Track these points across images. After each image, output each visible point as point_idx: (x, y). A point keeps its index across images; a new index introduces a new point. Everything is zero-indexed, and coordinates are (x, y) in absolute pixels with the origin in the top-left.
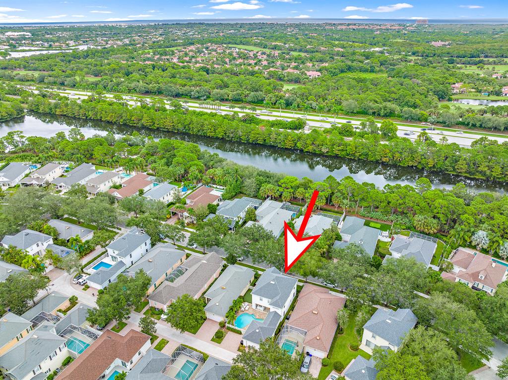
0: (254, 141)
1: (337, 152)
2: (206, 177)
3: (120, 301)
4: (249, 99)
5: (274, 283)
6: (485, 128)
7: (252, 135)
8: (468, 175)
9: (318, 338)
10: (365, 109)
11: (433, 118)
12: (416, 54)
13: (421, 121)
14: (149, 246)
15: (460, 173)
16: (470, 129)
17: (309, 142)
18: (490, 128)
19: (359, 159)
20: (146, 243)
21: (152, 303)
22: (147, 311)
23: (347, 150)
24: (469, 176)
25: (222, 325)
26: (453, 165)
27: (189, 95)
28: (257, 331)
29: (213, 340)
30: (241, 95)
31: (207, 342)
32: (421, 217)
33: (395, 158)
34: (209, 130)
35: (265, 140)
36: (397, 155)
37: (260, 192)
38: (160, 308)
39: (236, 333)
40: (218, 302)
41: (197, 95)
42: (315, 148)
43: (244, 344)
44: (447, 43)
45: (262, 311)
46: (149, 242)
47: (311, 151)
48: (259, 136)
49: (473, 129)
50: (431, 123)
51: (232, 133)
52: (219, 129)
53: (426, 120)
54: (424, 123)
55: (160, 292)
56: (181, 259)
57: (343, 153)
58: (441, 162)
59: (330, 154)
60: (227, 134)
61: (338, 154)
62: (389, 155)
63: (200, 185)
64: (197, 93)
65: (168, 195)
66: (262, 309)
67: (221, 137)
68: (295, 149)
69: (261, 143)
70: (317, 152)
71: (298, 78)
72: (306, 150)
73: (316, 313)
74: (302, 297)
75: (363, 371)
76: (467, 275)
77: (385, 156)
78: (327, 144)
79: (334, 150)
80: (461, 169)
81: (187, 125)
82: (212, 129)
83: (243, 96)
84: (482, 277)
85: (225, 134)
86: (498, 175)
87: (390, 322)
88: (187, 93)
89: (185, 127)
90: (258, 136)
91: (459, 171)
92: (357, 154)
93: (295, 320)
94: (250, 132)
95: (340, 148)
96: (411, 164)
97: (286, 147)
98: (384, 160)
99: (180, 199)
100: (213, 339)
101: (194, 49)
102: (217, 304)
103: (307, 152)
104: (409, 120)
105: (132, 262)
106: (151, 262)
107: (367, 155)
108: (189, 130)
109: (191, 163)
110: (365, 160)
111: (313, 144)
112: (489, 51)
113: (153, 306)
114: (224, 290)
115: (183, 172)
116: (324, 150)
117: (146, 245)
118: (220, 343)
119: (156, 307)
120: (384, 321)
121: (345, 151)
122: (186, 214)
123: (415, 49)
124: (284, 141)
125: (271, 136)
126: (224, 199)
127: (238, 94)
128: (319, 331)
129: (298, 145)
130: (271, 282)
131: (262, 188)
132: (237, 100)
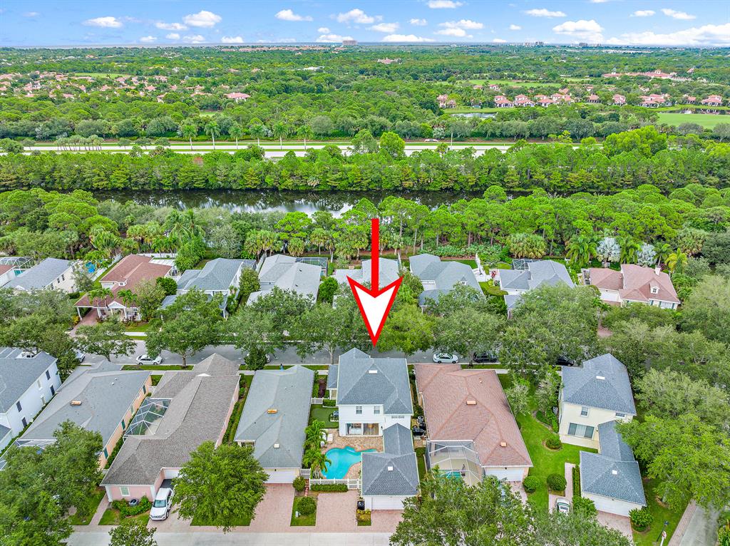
0: (187, 184)
1: (333, 184)
2: (130, 241)
3: (40, 507)
4: (150, 129)
5: (376, 372)
6: (506, 136)
7: (183, 174)
8: (521, 189)
9: (503, 444)
10: (343, 127)
11: (438, 131)
12: (365, 73)
13: (424, 137)
14: (55, 379)
15: (511, 187)
16: (488, 140)
17: (284, 173)
18: (512, 137)
19: (369, 190)
20: (47, 373)
21: (115, 492)
22: (107, 513)
23: (347, 178)
24: (524, 190)
25: (299, 486)
26: (502, 178)
27: (30, 133)
28: (390, 468)
29: (294, 522)
30: (133, 126)
31: (286, 531)
32: (519, 236)
33: (421, 181)
34: (97, 177)
35: (207, 181)
36: (424, 175)
37: (246, 247)
38: (138, 496)
39: (335, 491)
40: (278, 441)
41: (47, 132)
42: (296, 182)
43: (368, 507)
44: (396, 60)
45: (362, 436)
46: (53, 369)
47: (290, 188)
48: (196, 174)
49: (492, 141)
50: (437, 139)
51: (142, 176)
52: (116, 173)
53: (430, 136)
54: (428, 140)
55: (132, 460)
56: (144, 387)
57: (344, 183)
58: (485, 177)
59: (322, 187)
60: (134, 180)
61: (335, 187)
62: (413, 175)
63: (117, 258)
64: (47, 129)
65: (61, 279)
66: (360, 431)
67: (122, 186)
68: (262, 190)
69: (201, 186)
70: (302, 188)
71: (217, 102)
72: (283, 187)
73: (474, 402)
74: (426, 386)
75: (615, 472)
76: (636, 292)
77: (406, 178)
78: (314, 173)
79: (327, 180)
80: (513, 181)
81: (48, 173)
82: (102, 174)
83: (138, 127)
84: (655, 290)
85: (130, 179)
86: (558, 183)
87: (603, 378)
88: (26, 130)
89: (44, 179)
90: (193, 174)
91: (510, 185)
92: (365, 183)
93: (441, 428)
94: (177, 170)
95: (337, 176)
96: (444, 185)
97: (247, 186)
98: (407, 184)
99: (90, 282)
100: (293, 520)
101: (10, 78)
102: (277, 446)
103: (284, 190)
104: (408, 138)
105: (24, 420)
106: (80, 405)
107: (379, 181)
108: (53, 183)
109: (89, 219)
110: (378, 189)
111: (292, 175)
112: (450, 67)
113: (119, 498)
114: (276, 415)
115: (76, 239)
116: (312, 182)
117: (49, 377)
118: (313, 524)
119: (128, 497)
120: (595, 380)
121: (345, 179)
122: (115, 305)
123: (361, 67)
124: (242, 177)
125: (218, 172)
126: (182, 270)
127: (128, 124)
128: (498, 433)
129: (268, 180)
130: (371, 372)
131: (248, 239)
132: (128, 134)
